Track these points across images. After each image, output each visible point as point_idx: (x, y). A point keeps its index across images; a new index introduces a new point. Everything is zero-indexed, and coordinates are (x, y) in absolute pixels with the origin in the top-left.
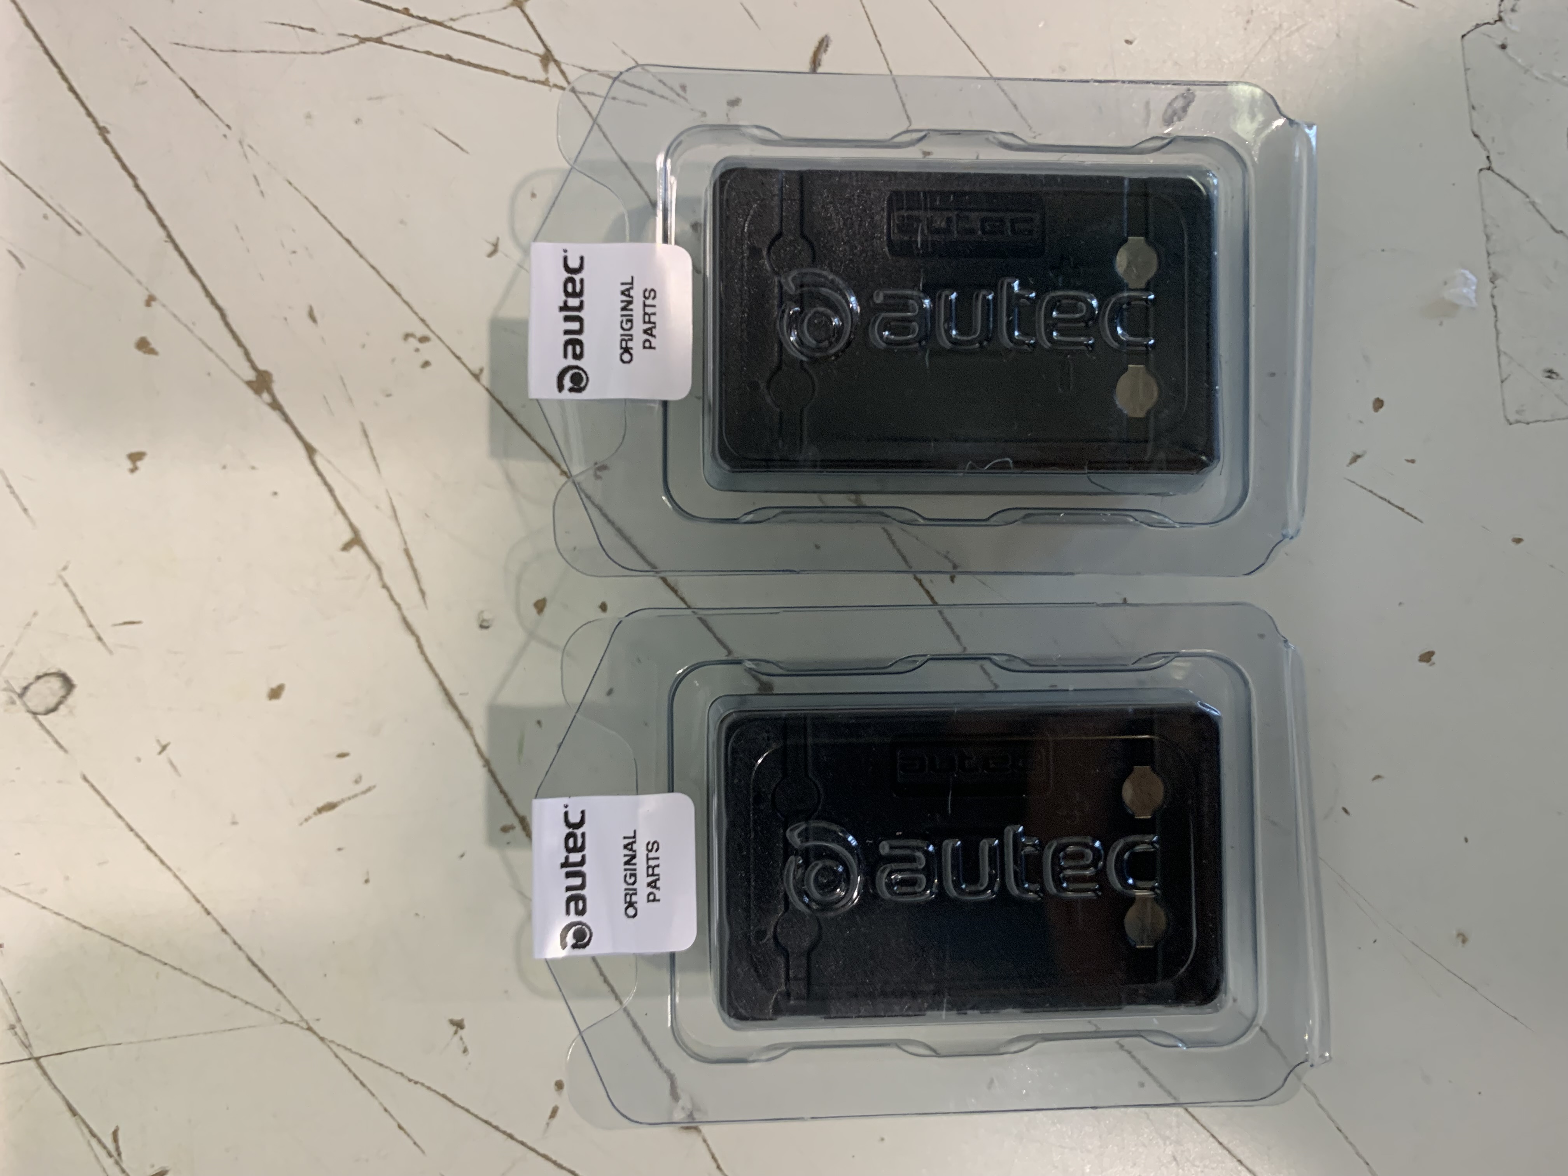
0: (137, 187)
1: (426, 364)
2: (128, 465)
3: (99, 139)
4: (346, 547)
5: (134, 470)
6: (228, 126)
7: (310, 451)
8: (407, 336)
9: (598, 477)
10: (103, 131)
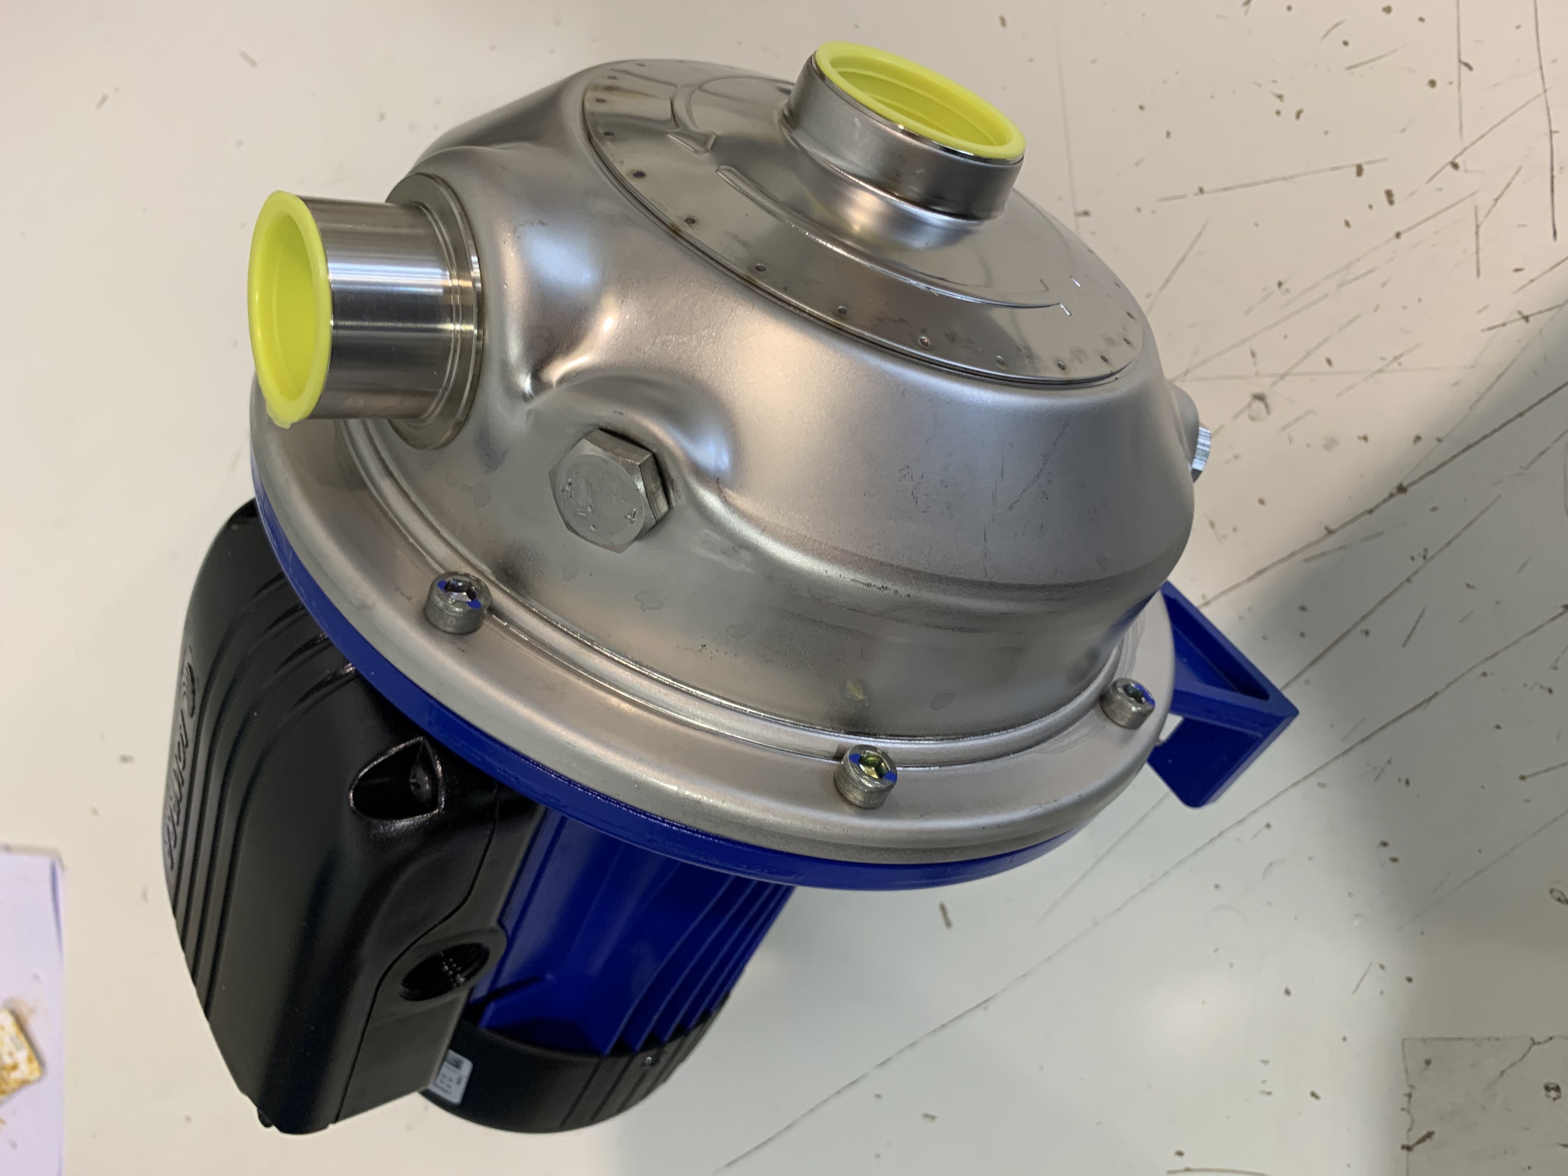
0: (1495, 431)
1: (1413, 558)
2: (1362, 434)
3: (1517, 413)
4: (1327, 529)
5: (1359, 438)
6: (1527, 468)
7: (1371, 512)
8: (1426, 551)
9: (1362, 631)
10: (1521, 415)
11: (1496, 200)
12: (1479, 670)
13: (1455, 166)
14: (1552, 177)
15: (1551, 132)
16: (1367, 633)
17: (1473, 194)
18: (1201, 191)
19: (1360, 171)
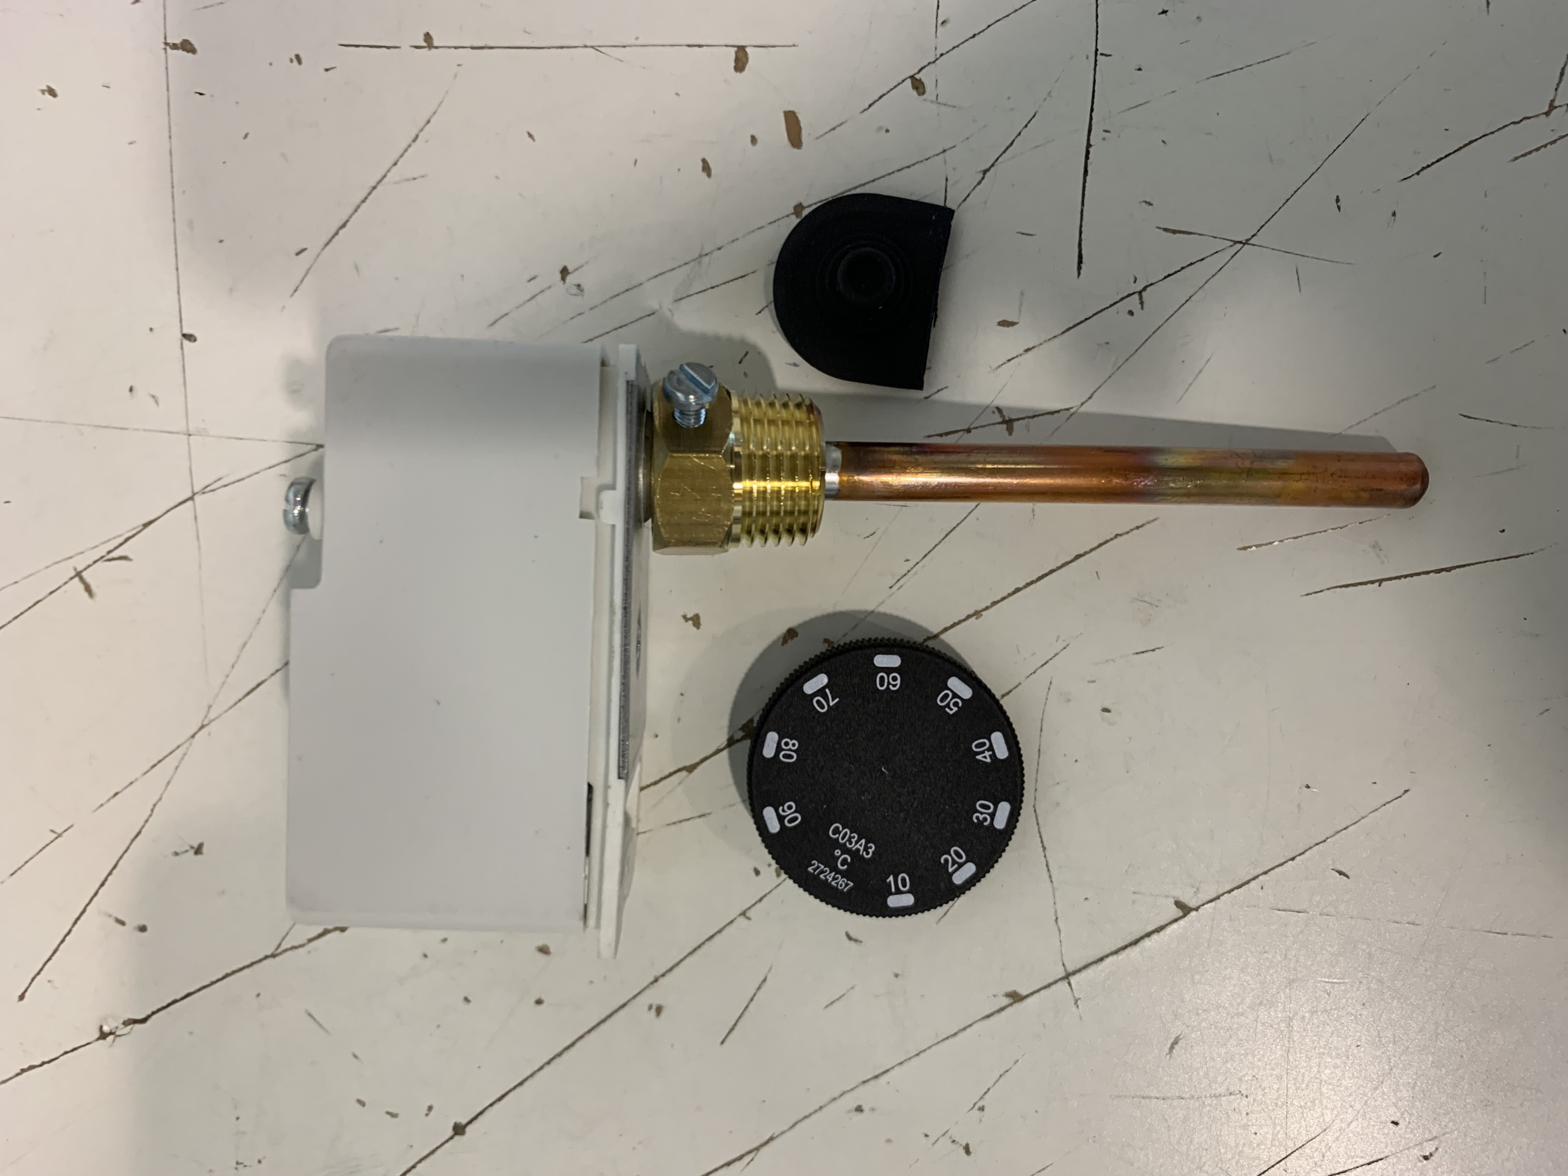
11: (985, 172)
12: (850, 1101)
13: (918, 86)
14: (1089, 145)
15: (1097, 50)
16: (659, 1010)
17: (944, 151)
18: (428, 37)
19: (741, 62)
